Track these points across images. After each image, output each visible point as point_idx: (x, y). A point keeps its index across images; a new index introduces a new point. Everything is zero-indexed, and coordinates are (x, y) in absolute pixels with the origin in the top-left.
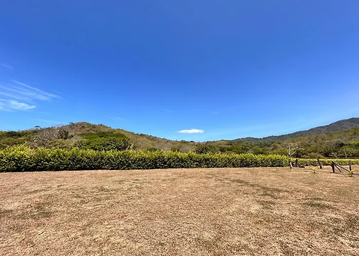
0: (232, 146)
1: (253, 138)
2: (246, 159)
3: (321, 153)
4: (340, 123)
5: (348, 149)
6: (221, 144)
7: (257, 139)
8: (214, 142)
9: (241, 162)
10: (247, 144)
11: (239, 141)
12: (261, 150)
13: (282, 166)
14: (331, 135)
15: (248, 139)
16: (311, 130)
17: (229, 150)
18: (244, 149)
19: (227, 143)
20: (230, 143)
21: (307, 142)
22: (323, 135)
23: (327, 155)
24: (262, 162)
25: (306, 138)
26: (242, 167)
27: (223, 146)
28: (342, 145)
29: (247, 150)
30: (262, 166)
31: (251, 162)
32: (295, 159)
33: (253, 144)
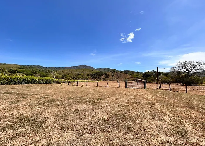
0: (23, 70)
1: (42, 67)
2: (27, 79)
3: (71, 77)
4: (81, 66)
5: (80, 76)
6: (12, 67)
7: (45, 67)
8: (5, 64)
9: (23, 81)
10: (37, 69)
11: (31, 67)
12: (45, 74)
13: (51, 83)
14: (77, 70)
15: (39, 67)
16: (72, 67)
17: (19, 72)
18: (33, 73)
19: (20, 67)
20: (23, 67)
21: (68, 72)
22: (75, 70)
23: (73, 78)
24: (39, 81)
25: (69, 70)
26: (23, 84)
27: (14, 69)
28: (79, 75)
29: (35, 73)
30: (38, 83)
31: (32, 81)
32: (58, 80)
33: (41, 70)
